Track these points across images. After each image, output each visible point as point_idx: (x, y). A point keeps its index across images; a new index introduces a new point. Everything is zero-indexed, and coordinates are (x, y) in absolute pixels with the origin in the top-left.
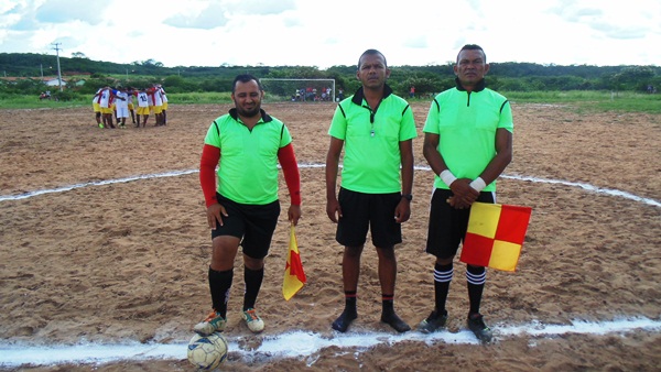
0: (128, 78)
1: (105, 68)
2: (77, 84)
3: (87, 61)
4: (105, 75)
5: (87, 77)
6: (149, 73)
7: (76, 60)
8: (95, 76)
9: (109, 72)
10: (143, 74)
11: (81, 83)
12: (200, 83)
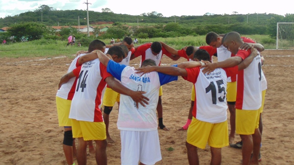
0: (139, 26)
1: (123, 19)
2: (101, 31)
3: (112, 14)
4: (123, 24)
5: (110, 25)
6: (152, 22)
7: (104, 14)
8: (116, 25)
9: (125, 21)
10: (148, 22)
11: (105, 30)
12: (193, 28)
